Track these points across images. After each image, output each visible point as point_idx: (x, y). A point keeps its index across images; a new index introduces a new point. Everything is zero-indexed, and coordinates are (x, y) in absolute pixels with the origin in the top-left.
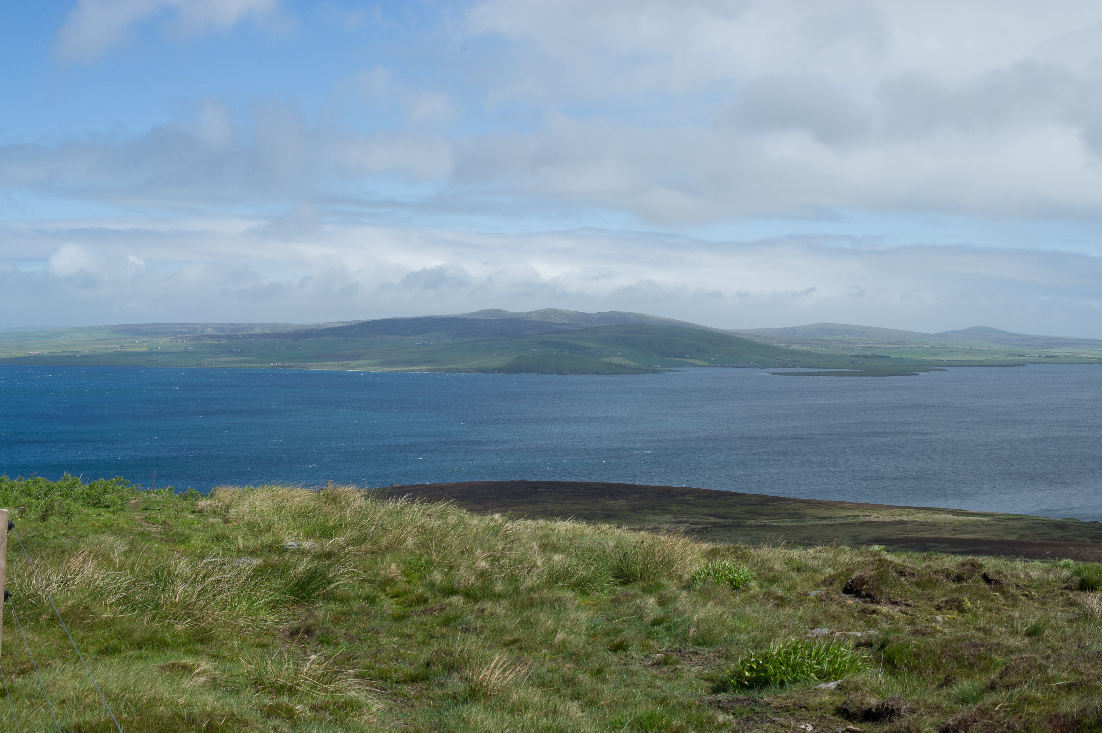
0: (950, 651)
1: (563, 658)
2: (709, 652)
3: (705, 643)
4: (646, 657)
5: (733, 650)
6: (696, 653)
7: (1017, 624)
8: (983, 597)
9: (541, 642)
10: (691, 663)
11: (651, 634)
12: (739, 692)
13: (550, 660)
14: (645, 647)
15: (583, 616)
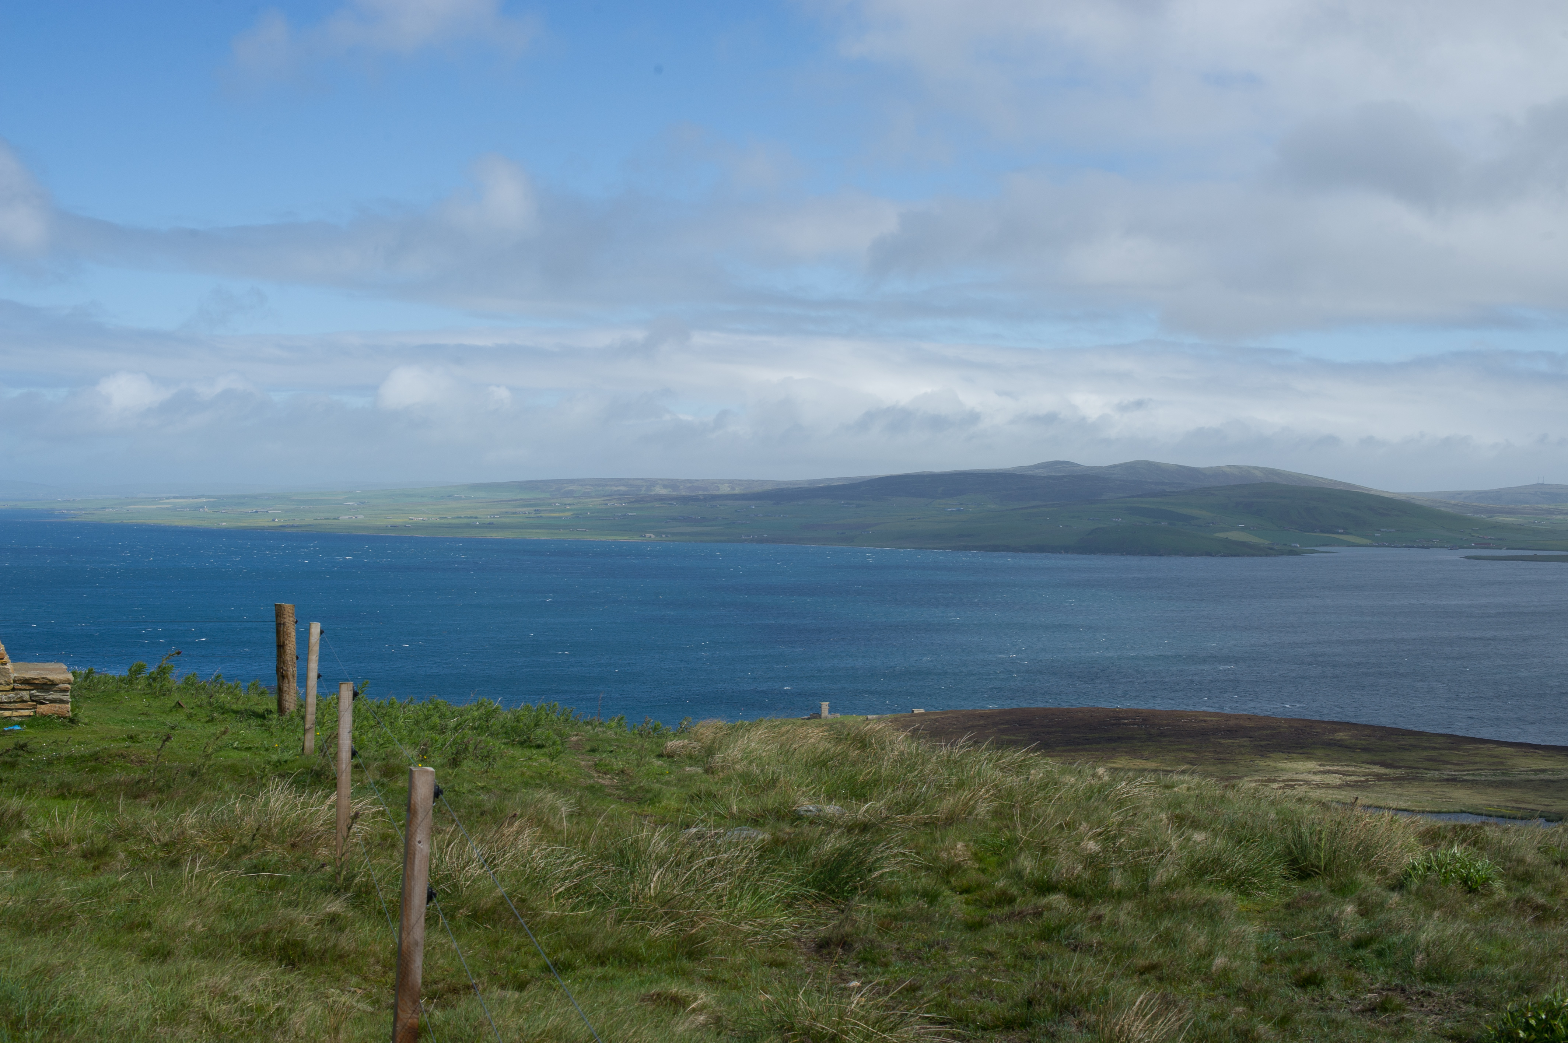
1: (1227, 996)
2: (1448, 993)
3: (1439, 979)
4: (1352, 997)
5: (1487, 991)
6: (1429, 995)
9: (1192, 971)
10: (1423, 1009)
11: (1355, 961)
13: (1208, 999)
14: (1348, 983)
15: (1251, 930)
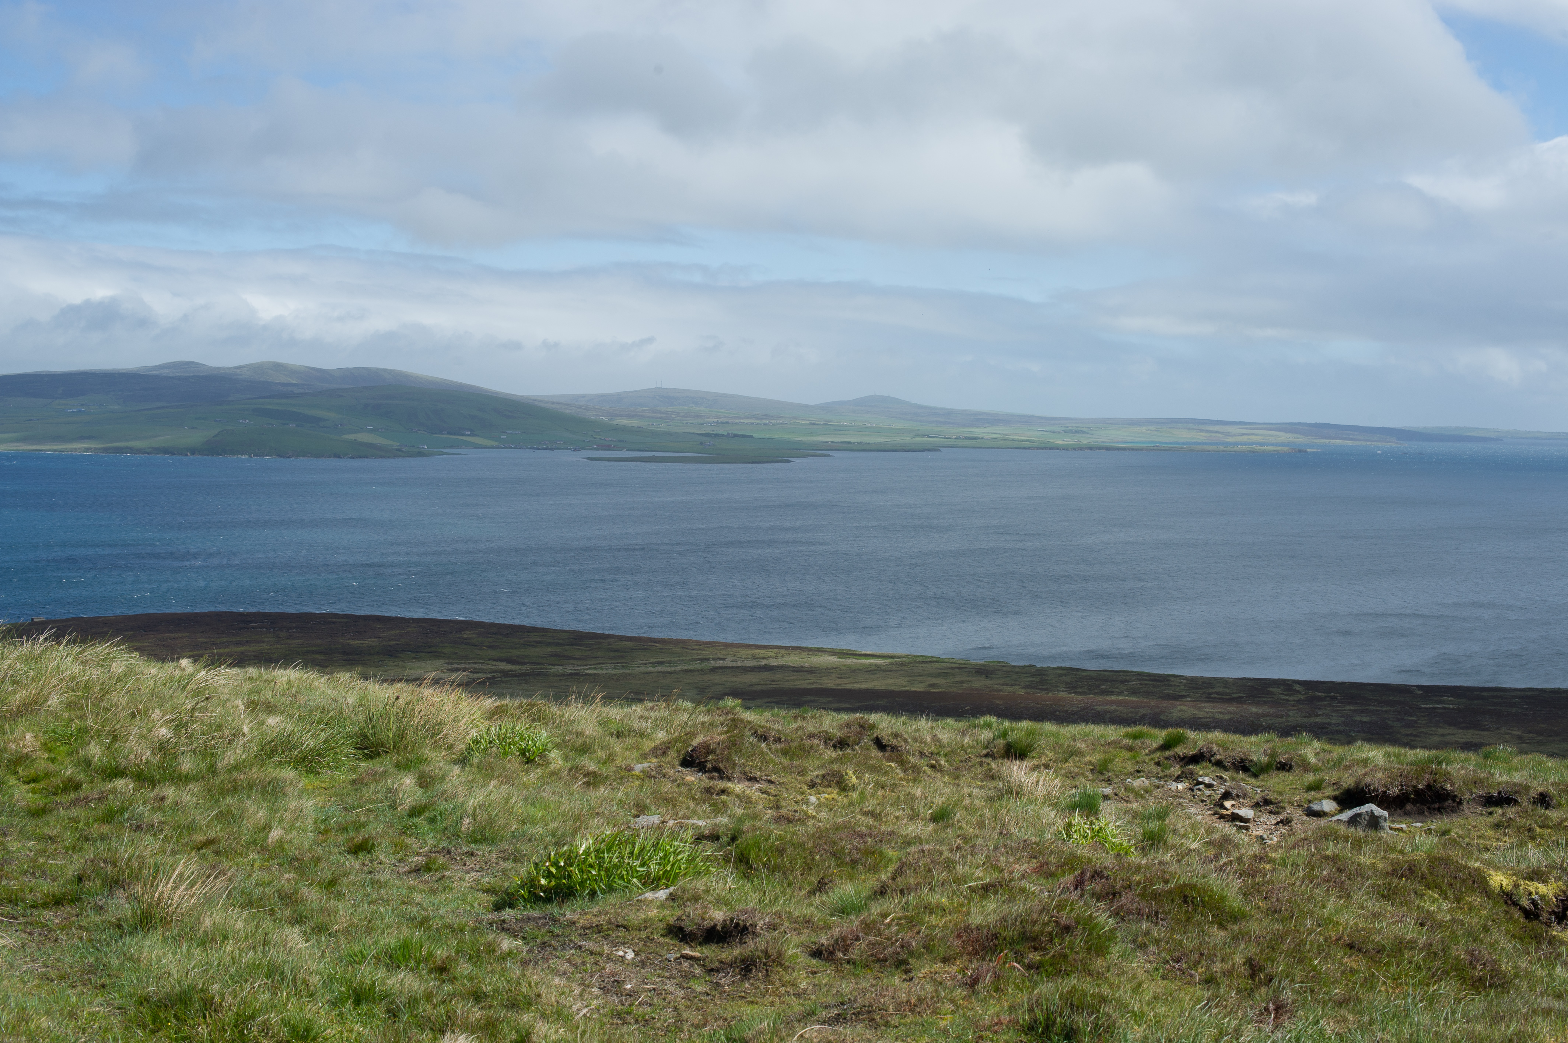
0: (826, 843)
1: (280, 865)
2: (490, 852)
3: (484, 840)
4: (400, 861)
5: (525, 848)
6: (472, 854)
7: (920, 806)
8: (873, 769)
9: (248, 844)
10: (464, 868)
11: (408, 829)
12: (531, 907)
13: (261, 868)
14: (399, 847)
15: (309, 804)
